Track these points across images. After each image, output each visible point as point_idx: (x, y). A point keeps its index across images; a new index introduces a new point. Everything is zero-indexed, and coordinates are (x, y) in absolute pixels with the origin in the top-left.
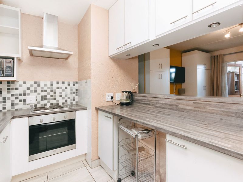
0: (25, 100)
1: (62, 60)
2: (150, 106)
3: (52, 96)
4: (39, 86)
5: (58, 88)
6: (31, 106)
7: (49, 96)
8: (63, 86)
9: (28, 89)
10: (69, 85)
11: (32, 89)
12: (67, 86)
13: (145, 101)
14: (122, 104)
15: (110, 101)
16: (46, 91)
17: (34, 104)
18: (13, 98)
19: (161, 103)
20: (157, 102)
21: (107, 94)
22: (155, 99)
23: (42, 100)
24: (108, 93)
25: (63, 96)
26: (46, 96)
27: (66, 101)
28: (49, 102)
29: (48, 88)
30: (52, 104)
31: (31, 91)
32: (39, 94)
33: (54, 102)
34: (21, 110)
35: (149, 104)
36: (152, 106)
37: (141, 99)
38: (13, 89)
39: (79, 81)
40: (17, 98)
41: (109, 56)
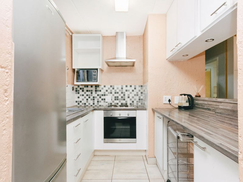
0: (105, 99)
1: (130, 67)
2: (210, 112)
3: (122, 97)
4: (113, 89)
5: (126, 91)
6: (108, 104)
7: (120, 97)
8: (131, 89)
9: (107, 91)
10: (135, 88)
11: (109, 91)
12: (133, 89)
13: (205, 105)
14: (180, 108)
15: (167, 104)
16: (118, 93)
17: (110, 103)
18: (98, 97)
19: (221, 109)
20: (217, 107)
21: (164, 97)
22: (215, 103)
23: (115, 100)
24: (165, 95)
25: (131, 97)
26: (118, 97)
27: (133, 102)
28: (120, 102)
29: (120, 91)
30: (122, 104)
31: (109, 93)
32: (113, 95)
33: (124, 102)
34: (103, 106)
35: (209, 110)
36: (212, 111)
37: (201, 104)
38: (98, 91)
39: (144, 84)
40: (100, 97)
41: (167, 59)
